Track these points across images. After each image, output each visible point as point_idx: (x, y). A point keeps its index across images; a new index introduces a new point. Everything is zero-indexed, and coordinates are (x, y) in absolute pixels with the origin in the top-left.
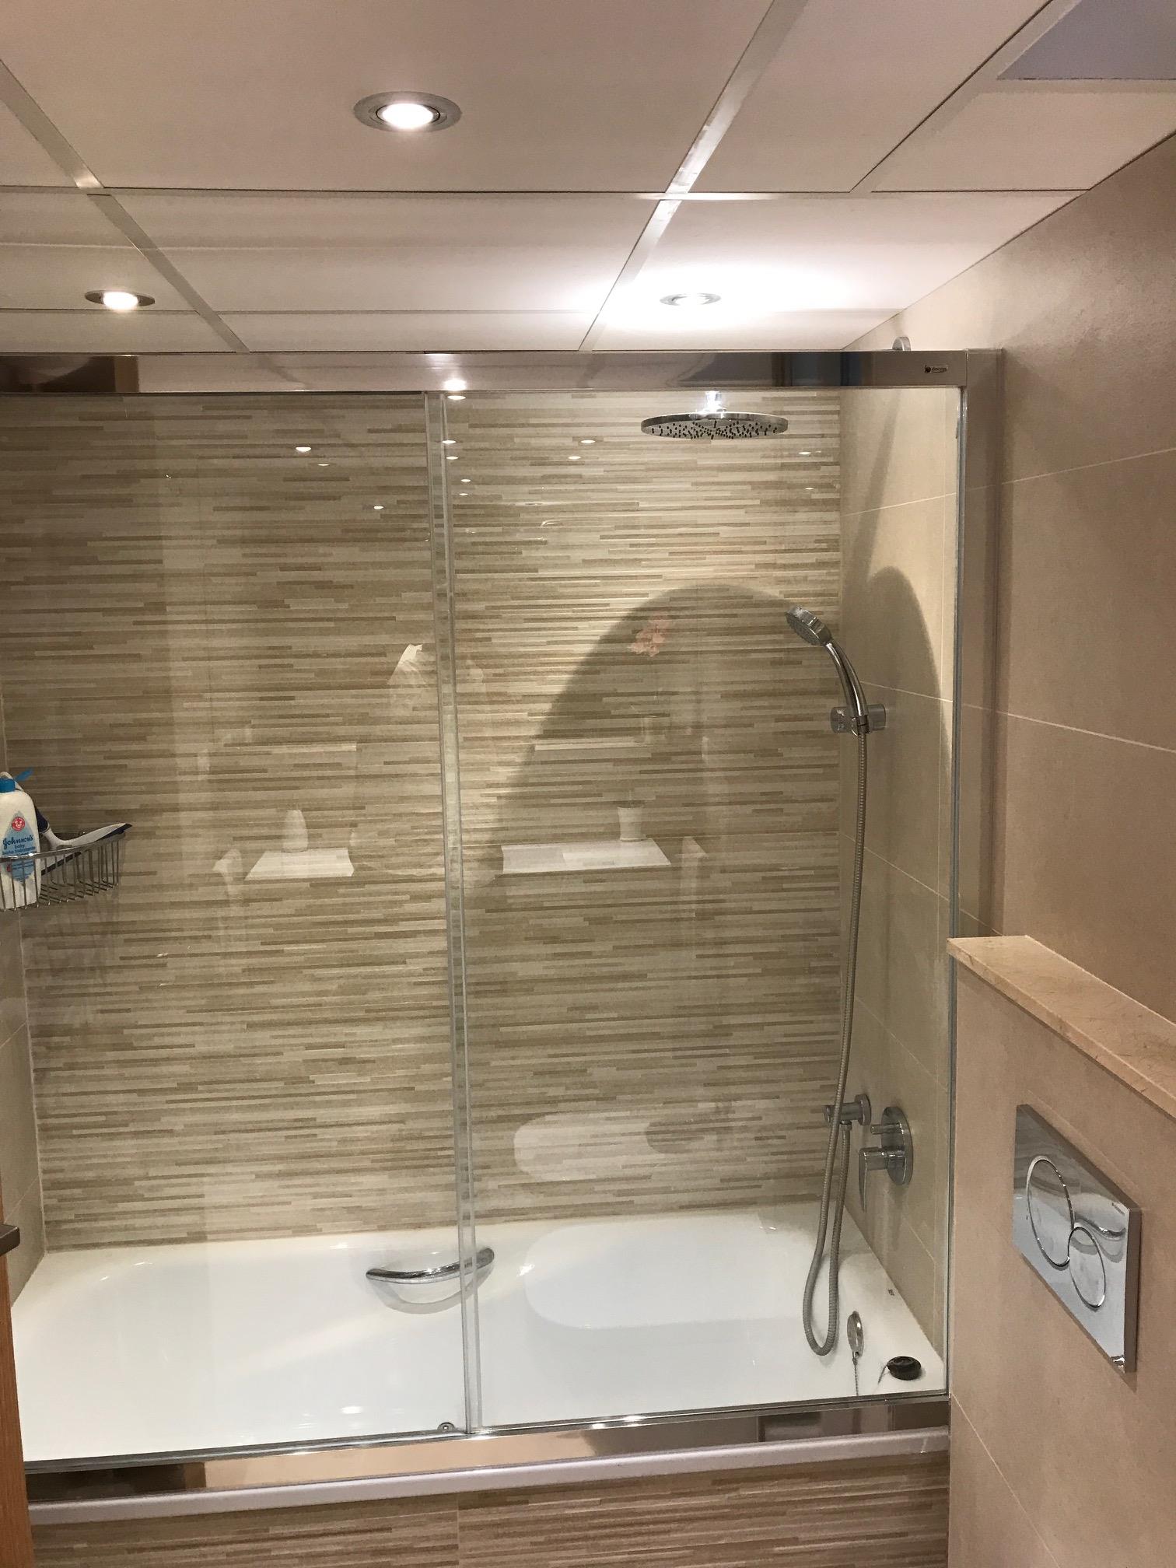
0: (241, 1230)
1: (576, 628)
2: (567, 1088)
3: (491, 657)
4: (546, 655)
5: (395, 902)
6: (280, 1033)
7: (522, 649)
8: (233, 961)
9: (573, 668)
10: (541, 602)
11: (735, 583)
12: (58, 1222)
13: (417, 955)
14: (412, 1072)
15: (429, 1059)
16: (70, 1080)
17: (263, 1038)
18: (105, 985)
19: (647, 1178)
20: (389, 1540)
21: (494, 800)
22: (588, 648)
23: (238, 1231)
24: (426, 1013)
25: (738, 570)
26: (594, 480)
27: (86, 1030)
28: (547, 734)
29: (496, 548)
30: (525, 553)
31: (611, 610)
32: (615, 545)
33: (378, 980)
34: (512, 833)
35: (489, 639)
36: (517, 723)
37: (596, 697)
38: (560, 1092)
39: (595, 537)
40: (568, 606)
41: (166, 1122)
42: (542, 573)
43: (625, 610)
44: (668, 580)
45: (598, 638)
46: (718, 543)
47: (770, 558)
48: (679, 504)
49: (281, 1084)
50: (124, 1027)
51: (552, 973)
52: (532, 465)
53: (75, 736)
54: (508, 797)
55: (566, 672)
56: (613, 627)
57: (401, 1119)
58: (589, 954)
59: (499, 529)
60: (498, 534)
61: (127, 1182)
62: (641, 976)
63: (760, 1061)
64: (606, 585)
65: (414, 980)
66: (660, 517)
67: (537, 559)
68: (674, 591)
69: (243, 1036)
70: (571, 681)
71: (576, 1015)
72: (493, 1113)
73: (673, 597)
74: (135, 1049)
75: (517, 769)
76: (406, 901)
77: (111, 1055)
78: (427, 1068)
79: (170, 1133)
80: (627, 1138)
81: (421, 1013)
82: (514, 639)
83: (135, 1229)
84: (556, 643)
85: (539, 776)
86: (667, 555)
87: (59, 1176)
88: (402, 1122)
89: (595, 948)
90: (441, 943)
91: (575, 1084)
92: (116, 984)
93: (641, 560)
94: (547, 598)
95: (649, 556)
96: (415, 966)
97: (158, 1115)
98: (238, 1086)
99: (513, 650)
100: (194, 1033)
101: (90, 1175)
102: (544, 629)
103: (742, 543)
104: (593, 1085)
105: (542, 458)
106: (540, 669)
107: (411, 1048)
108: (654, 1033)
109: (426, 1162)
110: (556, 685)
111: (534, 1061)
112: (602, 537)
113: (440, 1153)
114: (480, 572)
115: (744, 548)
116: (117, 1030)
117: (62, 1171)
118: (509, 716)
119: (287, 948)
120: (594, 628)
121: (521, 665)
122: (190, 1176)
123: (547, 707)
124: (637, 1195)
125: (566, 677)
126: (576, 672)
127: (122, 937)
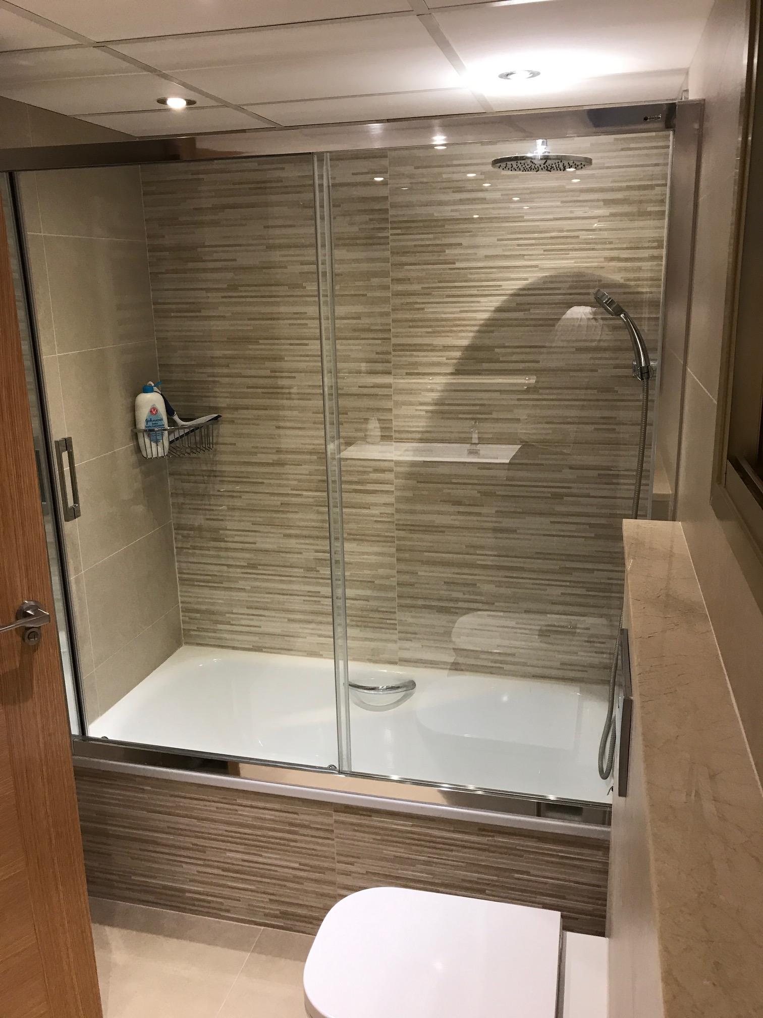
0: (282, 649)
1: (478, 302)
2: (464, 594)
3: (425, 321)
4: (459, 319)
5: (365, 472)
6: (303, 541)
7: (443, 316)
8: (276, 498)
9: (476, 328)
10: (456, 284)
11: (590, 271)
12: (189, 630)
13: (376, 505)
14: (374, 572)
15: (382, 566)
16: (193, 555)
17: (292, 543)
18: (210, 505)
19: (513, 655)
20: (297, 819)
21: (423, 413)
22: (486, 315)
23: (278, 649)
24: (382, 539)
25: (592, 262)
26: (494, 201)
27: (200, 529)
28: (457, 372)
29: (430, 249)
30: (447, 251)
31: (503, 290)
32: (505, 245)
33: (354, 517)
34: (434, 435)
35: (423, 309)
36: (439, 364)
37: (490, 348)
38: (460, 595)
39: (493, 240)
40: (475, 287)
41: (241, 584)
42: (458, 265)
43: (512, 289)
44: (542, 269)
45: (493, 309)
46: (577, 243)
47: (615, 254)
48: (551, 217)
49: (302, 570)
50: (220, 529)
51: (457, 523)
52: (453, 192)
53: (193, 363)
54: (432, 412)
55: (471, 331)
56: (505, 301)
57: (367, 599)
58: (479, 514)
59: (431, 236)
60: (430, 239)
61: (222, 614)
62: (514, 531)
63: (590, 593)
64: (501, 272)
65: (375, 519)
66: (538, 226)
67: (456, 255)
68: (546, 276)
69: (281, 541)
70: (475, 337)
71: (472, 551)
72: (420, 602)
73: (545, 280)
74: (226, 542)
75: (439, 394)
76: (370, 472)
77: (213, 544)
78: (381, 571)
79: (243, 590)
80: (500, 629)
81: (378, 539)
82: (439, 308)
83: (226, 639)
84: (467, 311)
85: (452, 399)
86: (542, 252)
87: (189, 605)
88: (367, 600)
89: (484, 510)
90: (390, 499)
91: (469, 591)
92: (216, 505)
93: (524, 255)
94: (461, 282)
95: (530, 253)
96: (375, 511)
97: (236, 580)
98: (278, 568)
99: (438, 316)
100: (256, 537)
101: (204, 607)
102: (459, 302)
103: (596, 243)
104: (481, 594)
105: (461, 187)
106: (455, 329)
107: (373, 559)
108: (520, 567)
109: (381, 626)
110: (464, 340)
111: (445, 575)
112: (498, 240)
113: (388, 621)
114: (419, 264)
115: (596, 247)
116: (217, 530)
117: (190, 603)
118: (435, 359)
119: (305, 493)
120: (491, 302)
121: (443, 326)
122: (253, 615)
123: (458, 354)
124: (507, 664)
125: (472, 334)
126: (479, 331)
127: (219, 479)
